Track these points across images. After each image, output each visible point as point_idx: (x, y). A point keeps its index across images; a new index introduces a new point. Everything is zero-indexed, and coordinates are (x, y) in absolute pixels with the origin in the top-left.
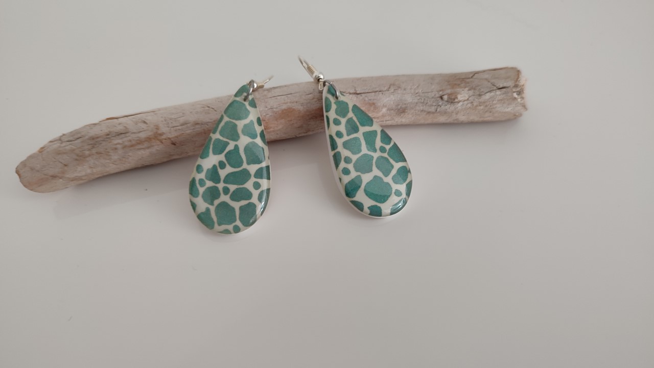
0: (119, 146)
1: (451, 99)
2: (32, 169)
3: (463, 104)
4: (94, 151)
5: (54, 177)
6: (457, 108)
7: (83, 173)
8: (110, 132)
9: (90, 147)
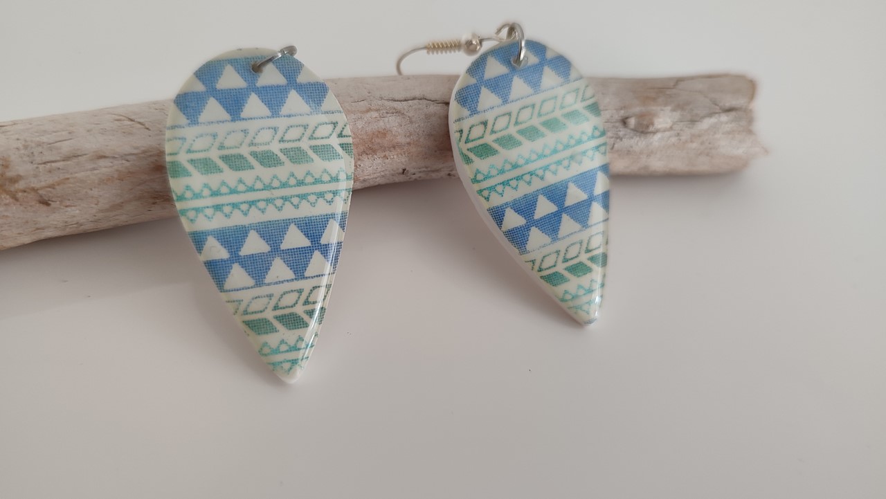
1: (642, 125)
3: (662, 137)
6: (651, 144)
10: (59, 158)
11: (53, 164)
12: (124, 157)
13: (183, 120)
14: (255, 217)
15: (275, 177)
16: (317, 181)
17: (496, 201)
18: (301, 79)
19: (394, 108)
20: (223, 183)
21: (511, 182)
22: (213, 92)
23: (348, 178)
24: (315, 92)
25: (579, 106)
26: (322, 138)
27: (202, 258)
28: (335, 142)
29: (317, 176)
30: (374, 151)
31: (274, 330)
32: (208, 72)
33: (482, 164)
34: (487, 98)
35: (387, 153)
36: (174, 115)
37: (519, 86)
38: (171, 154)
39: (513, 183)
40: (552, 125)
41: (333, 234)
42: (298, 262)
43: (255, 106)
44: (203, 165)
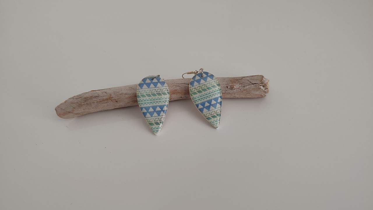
0: (95, 101)
1: (231, 88)
2: (61, 109)
3: (237, 90)
4: (85, 103)
5: (69, 112)
6: (234, 92)
7: (81, 112)
8: (92, 96)
9: (84, 101)
11: (118, 95)
12: (130, 94)
13: (140, 88)
14: (151, 105)
15: (155, 98)
17: (197, 103)
18: (160, 81)
19: (179, 86)
20: (146, 99)
22: (145, 83)
23: (168, 98)
24: (163, 83)
25: (215, 84)
26: (164, 91)
27: (142, 112)
28: (166, 92)
29: (163, 98)
30: (174, 94)
31: (154, 125)
32: (144, 80)
33: (195, 96)
34: (196, 83)
35: (177, 94)
36: (138, 87)
37: (202, 81)
38: (138, 94)
39: (201, 100)
40: (209, 88)
41: (165, 108)
42: (159, 113)
43: (152, 85)
44: (143, 96)
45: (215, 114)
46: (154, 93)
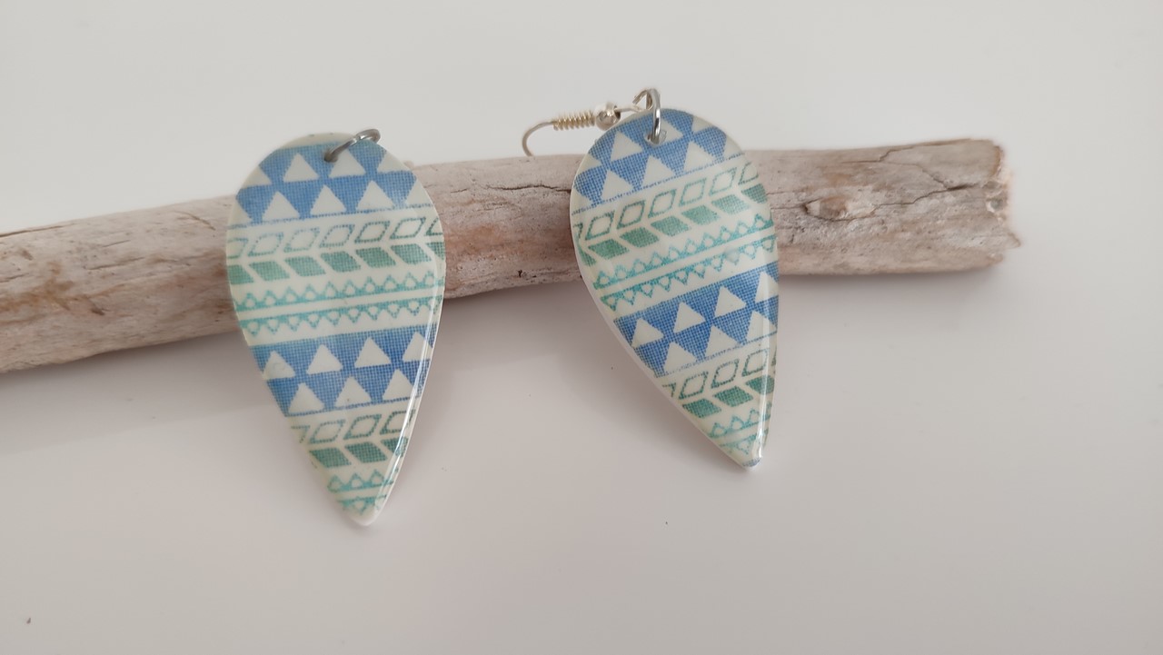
1: (830, 212)
3: (861, 226)
6: (846, 235)
10: (113, 263)
11: (108, 270)
12: (185, 260)
13: (245, 218)
14: (325, 329)
15: (350, 283)
16: (399, 288)
17: (625, 309)
18: (383, 168)
19: (503, 199)
20: (289, 291)
21: (643, 287)
22: (279, 185)
23: (439, 282)
24: (400, 182)
25: (737, 190)
26: (407, 237)
27: (266, 376)
28: (422, 241)
29: (400, 282)
30: (478, 251)
31: (346, 462)
32: (275, 164)
33: (607, 265)
34: (614, 185)
35: (494, 252)
36: (235, 213)
37: (655, 169)
38: (231, 258)
39: (647, 288)
40: (698, 215)
41: (420, 350)
42: (375, 382)
43: (327, 201)
44: (267, 270)
45: (740, 382)
46: (339, 249)
